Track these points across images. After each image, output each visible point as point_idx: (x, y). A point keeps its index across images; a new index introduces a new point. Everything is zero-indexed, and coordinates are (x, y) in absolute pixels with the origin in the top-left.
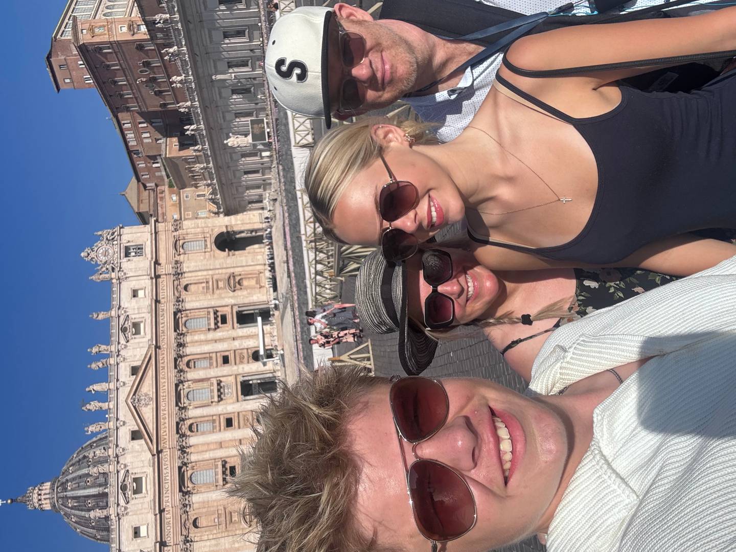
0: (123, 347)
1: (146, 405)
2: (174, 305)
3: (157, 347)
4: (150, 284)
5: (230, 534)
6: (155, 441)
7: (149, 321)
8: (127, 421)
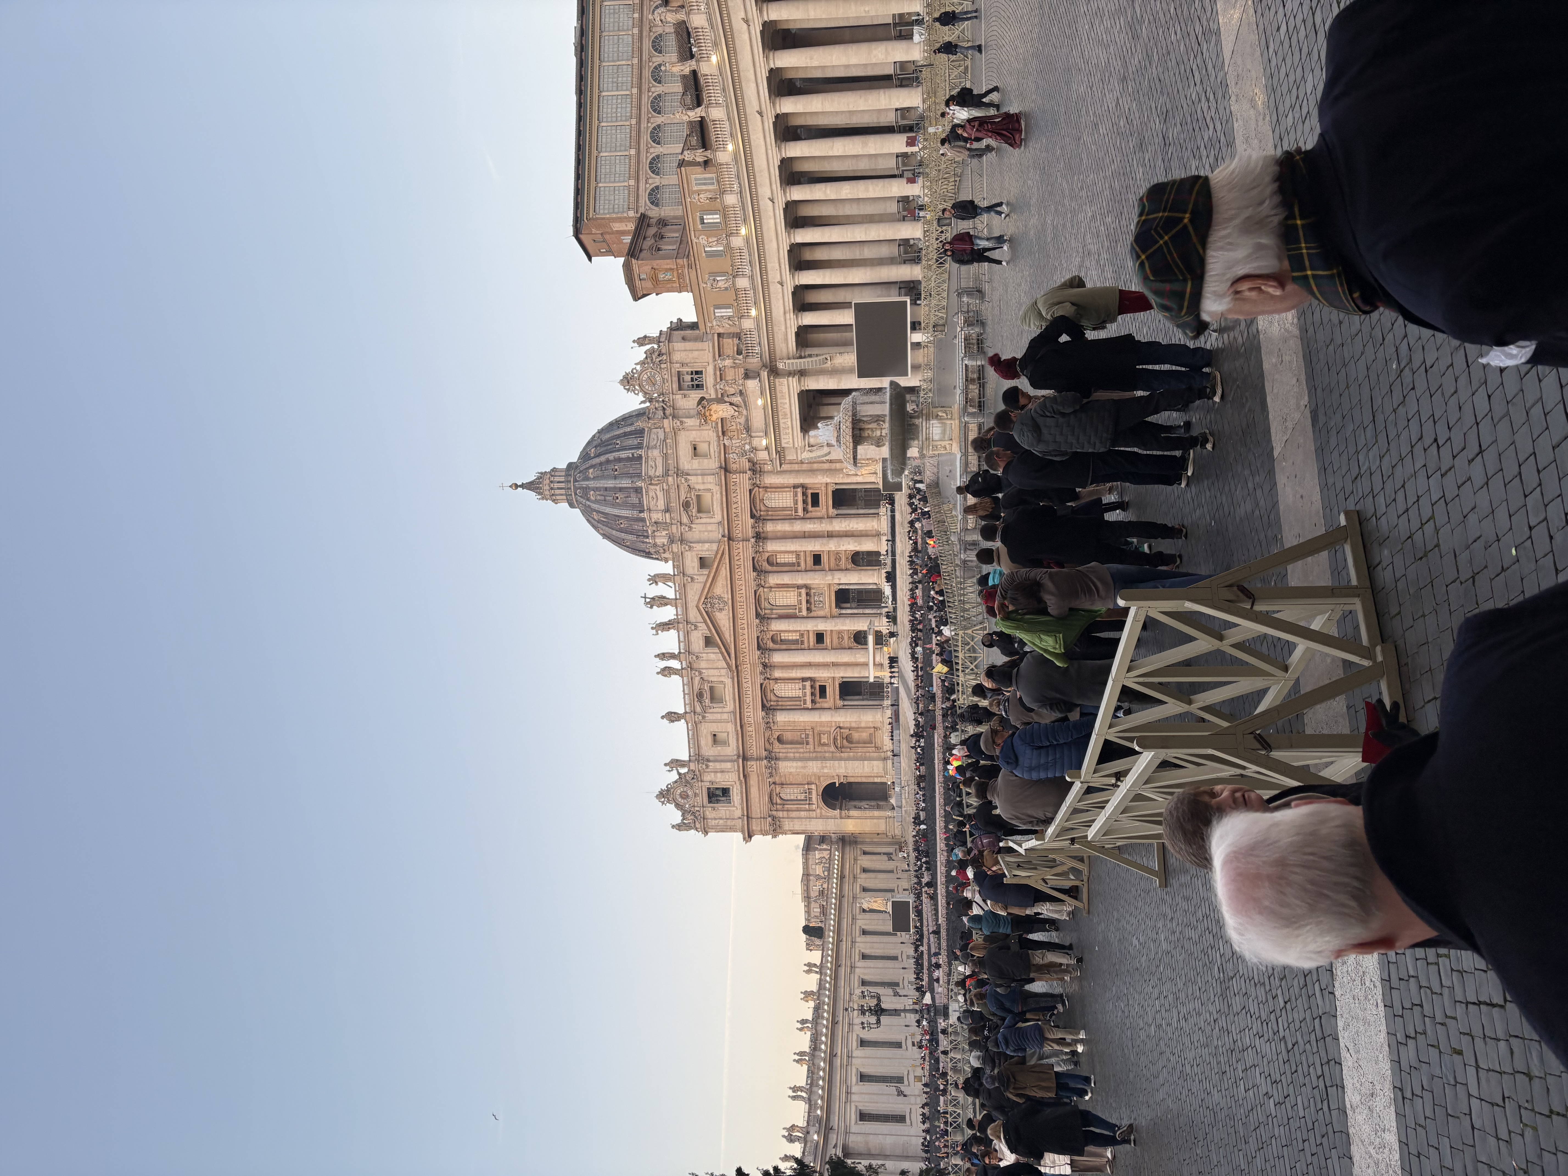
0: (687, 529)
1: (721, 610)
2: (750, 479)
3: (730, 539)
4: (715, 438)
5: (819, 755)
6: (733, 655)
7: (717, 496)
8: (699, 625)
